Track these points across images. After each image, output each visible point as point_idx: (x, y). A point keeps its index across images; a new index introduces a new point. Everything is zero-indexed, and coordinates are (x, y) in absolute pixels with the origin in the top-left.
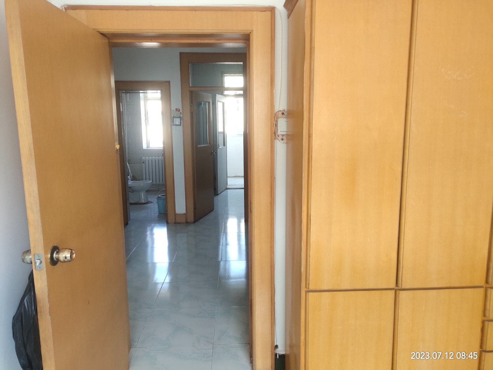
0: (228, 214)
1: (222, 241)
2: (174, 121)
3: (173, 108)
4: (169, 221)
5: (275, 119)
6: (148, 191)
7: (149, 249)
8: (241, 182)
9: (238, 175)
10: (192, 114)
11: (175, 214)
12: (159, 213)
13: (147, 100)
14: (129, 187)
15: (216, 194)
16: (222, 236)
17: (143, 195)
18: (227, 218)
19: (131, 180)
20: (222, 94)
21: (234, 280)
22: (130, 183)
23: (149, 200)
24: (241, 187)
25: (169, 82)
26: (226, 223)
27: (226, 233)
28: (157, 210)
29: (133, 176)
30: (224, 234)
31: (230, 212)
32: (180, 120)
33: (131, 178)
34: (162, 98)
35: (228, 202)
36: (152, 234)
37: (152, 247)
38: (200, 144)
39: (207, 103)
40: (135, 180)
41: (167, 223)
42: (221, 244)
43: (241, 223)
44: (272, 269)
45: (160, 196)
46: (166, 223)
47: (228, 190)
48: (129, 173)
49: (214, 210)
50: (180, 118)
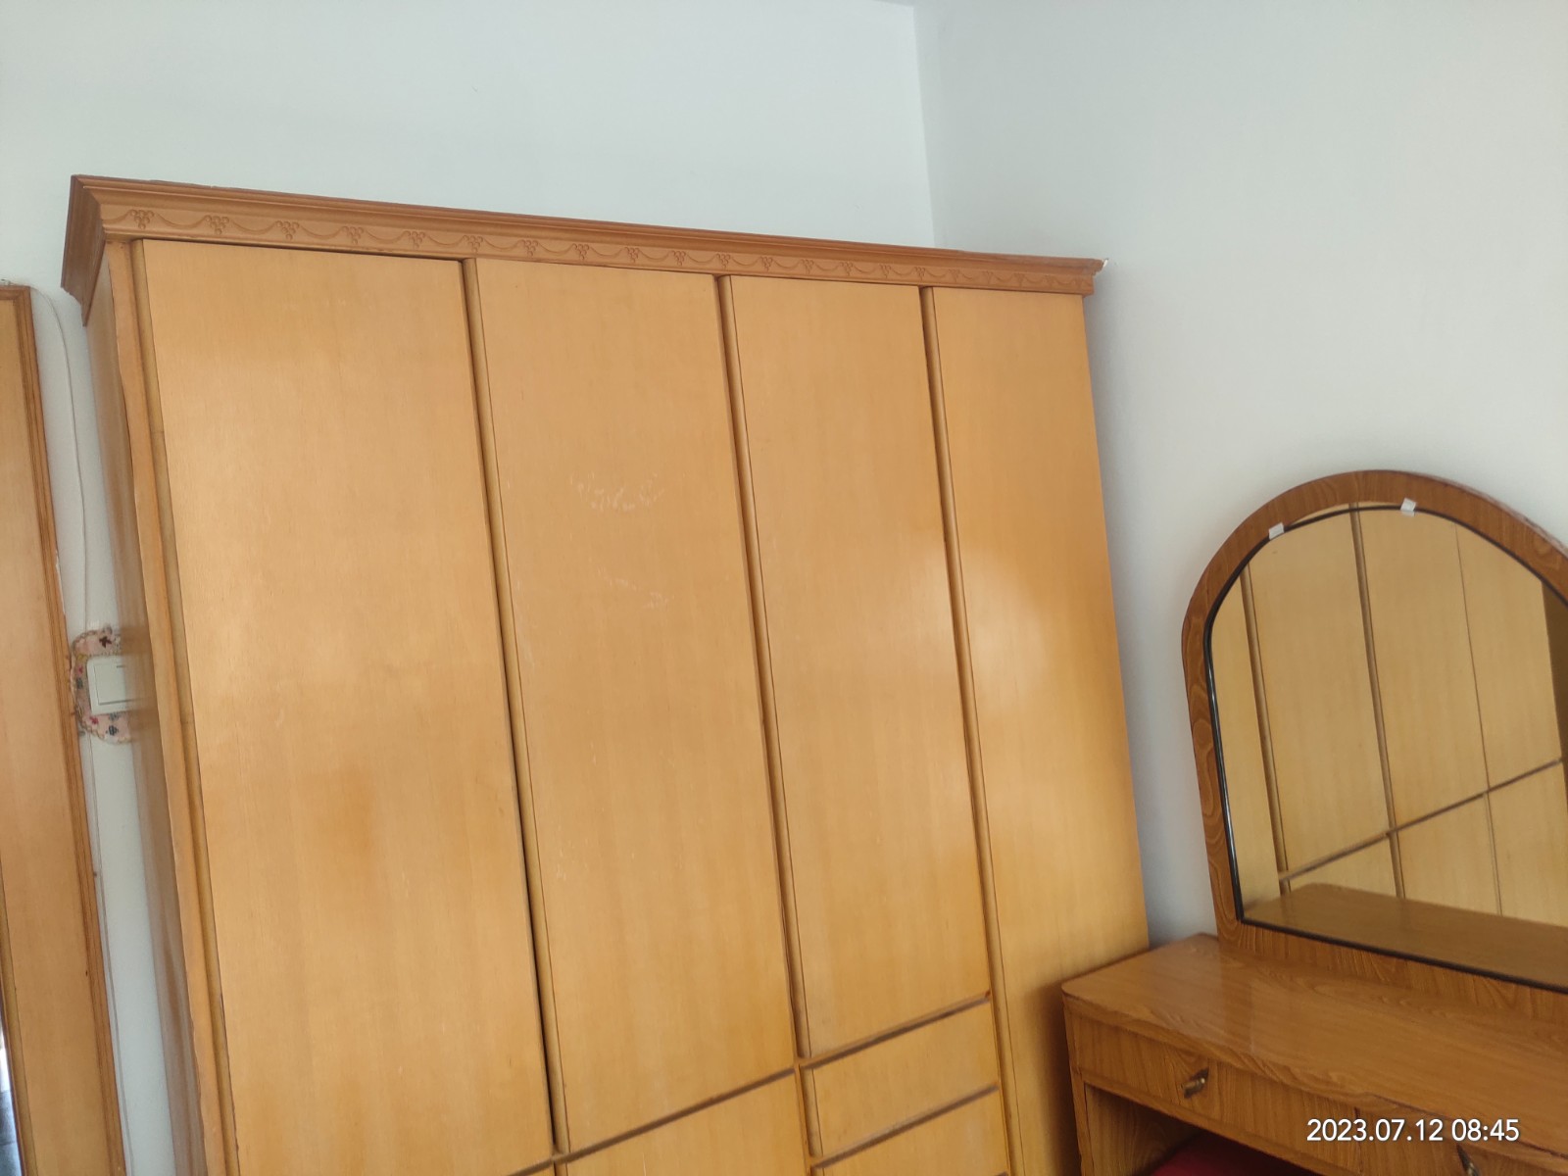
5: (74, 665)
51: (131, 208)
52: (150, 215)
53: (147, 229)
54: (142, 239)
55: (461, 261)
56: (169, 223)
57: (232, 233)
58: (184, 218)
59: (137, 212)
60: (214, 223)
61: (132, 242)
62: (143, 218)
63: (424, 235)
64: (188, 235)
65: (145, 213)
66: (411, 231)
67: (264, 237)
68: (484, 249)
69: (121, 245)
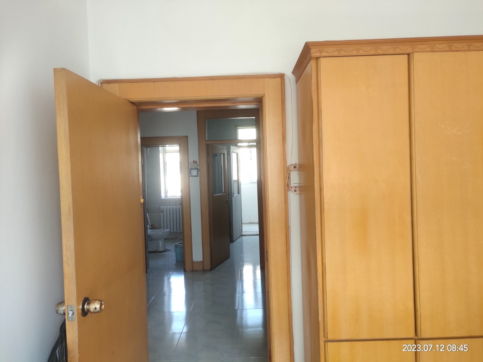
0: (243, 261)
1: (238, 289)
2: (192, 172)
3: (191, 161)
4: (187, 269)
5: (288, 173)
6: (166, 239)
7: (166, 298)
8: (256, 229)
9: (253, 222)
10: (208, 165)
11: (193, 262)
12: (177, 261)
13: (166, 153)
14: (148, 236)
15: (232, 241)
16: (238, 284)
17: (161, 244)
18: (242, 266)
19: (150, 229)
20: (236, 145)
21: (251, 330)
22: (149, 231)
23: (167, 248)
24: (255, 233)
25: (187, 137)
26: (242, 271)
27: (242, 280)
28: (174, 258)
29: (151, 225)
30: (240, 281)
31: (245, 259)
32: (198, 172)
33: (150, 227)
34: (180, 151)
35: (243, 249)
36: (169, 283)
37: (170, 296)
38: (216, 194)
39: (222, 155)
40: (154, 228)
41: (185, 271)
42: (238, 292)
43: (257, 270)
44: (290, 318)
45: (177, 244)
46: (183, 271)
47: (243, 237)
48: (148, 222)
49: (230, 257)
50: (197, 169)
51: (318, 49)
52: (322, 51)
53: (322, 54)
54: (320, 57)
55: (408, 54)
56: (327, 52)
57: (343, 53)
58: (331, 50)
59: (319, 50)
60: (338, 51)
61: (317, 58)
62: (321, 52)
63: (397, 47)
64: (331, 55)
65: (321, 50)
66: (394, 46)
67: (351, 53)
68: (416, 50)
69: (314, 60)
